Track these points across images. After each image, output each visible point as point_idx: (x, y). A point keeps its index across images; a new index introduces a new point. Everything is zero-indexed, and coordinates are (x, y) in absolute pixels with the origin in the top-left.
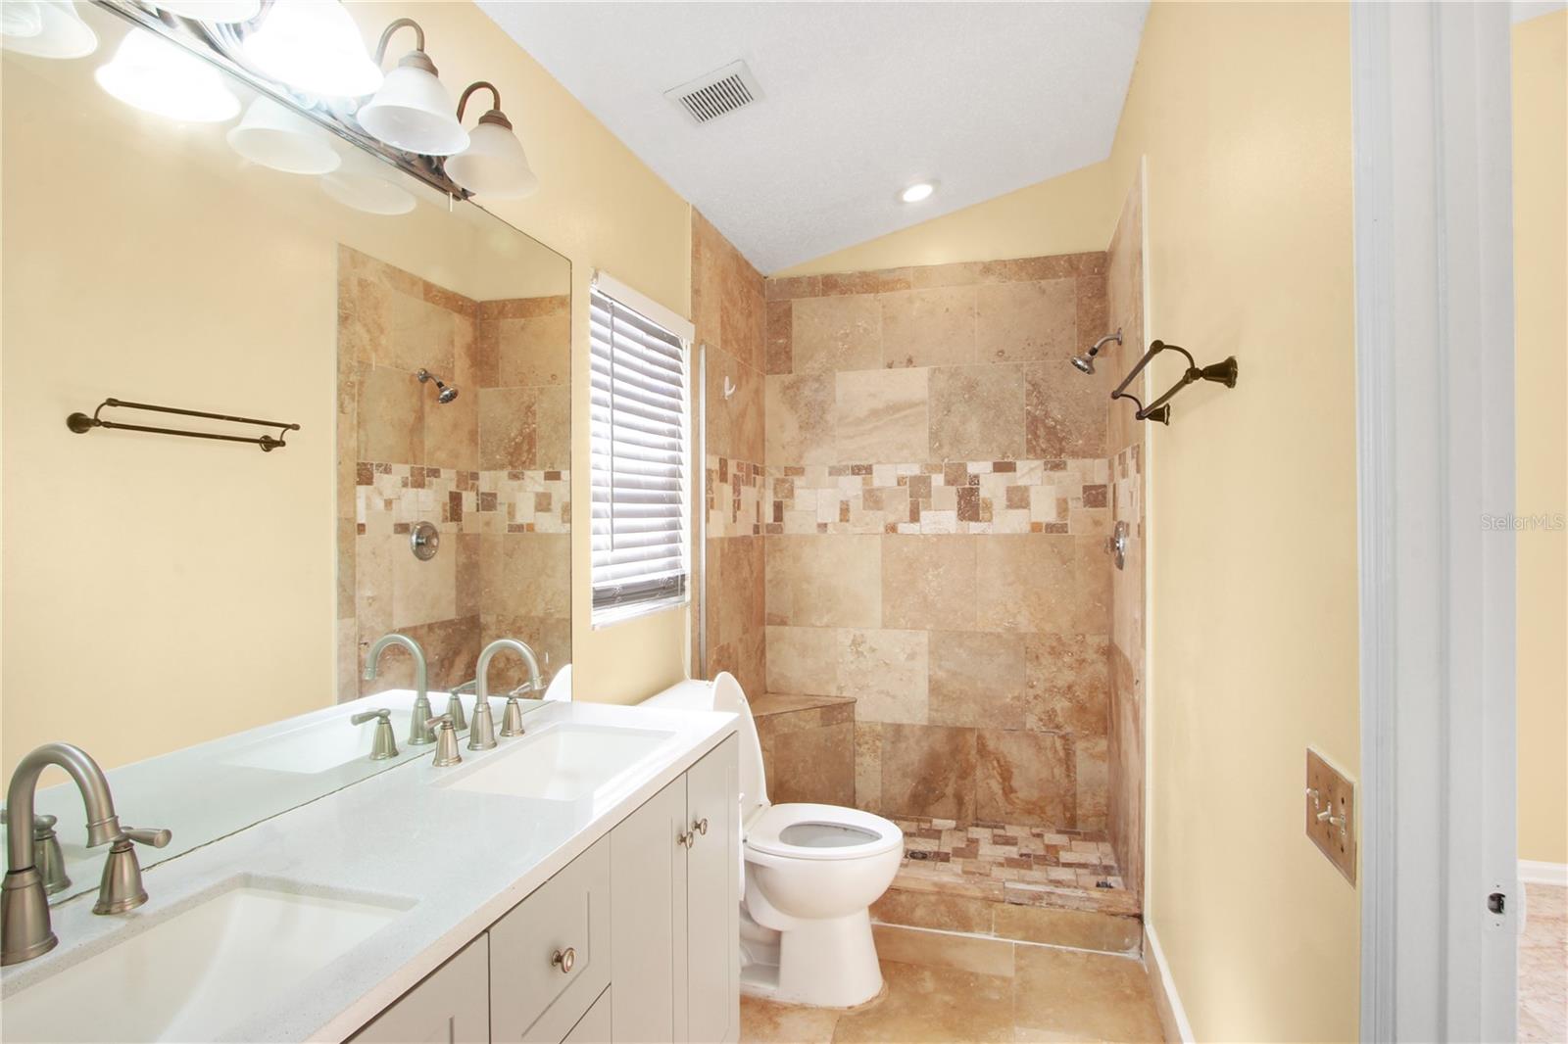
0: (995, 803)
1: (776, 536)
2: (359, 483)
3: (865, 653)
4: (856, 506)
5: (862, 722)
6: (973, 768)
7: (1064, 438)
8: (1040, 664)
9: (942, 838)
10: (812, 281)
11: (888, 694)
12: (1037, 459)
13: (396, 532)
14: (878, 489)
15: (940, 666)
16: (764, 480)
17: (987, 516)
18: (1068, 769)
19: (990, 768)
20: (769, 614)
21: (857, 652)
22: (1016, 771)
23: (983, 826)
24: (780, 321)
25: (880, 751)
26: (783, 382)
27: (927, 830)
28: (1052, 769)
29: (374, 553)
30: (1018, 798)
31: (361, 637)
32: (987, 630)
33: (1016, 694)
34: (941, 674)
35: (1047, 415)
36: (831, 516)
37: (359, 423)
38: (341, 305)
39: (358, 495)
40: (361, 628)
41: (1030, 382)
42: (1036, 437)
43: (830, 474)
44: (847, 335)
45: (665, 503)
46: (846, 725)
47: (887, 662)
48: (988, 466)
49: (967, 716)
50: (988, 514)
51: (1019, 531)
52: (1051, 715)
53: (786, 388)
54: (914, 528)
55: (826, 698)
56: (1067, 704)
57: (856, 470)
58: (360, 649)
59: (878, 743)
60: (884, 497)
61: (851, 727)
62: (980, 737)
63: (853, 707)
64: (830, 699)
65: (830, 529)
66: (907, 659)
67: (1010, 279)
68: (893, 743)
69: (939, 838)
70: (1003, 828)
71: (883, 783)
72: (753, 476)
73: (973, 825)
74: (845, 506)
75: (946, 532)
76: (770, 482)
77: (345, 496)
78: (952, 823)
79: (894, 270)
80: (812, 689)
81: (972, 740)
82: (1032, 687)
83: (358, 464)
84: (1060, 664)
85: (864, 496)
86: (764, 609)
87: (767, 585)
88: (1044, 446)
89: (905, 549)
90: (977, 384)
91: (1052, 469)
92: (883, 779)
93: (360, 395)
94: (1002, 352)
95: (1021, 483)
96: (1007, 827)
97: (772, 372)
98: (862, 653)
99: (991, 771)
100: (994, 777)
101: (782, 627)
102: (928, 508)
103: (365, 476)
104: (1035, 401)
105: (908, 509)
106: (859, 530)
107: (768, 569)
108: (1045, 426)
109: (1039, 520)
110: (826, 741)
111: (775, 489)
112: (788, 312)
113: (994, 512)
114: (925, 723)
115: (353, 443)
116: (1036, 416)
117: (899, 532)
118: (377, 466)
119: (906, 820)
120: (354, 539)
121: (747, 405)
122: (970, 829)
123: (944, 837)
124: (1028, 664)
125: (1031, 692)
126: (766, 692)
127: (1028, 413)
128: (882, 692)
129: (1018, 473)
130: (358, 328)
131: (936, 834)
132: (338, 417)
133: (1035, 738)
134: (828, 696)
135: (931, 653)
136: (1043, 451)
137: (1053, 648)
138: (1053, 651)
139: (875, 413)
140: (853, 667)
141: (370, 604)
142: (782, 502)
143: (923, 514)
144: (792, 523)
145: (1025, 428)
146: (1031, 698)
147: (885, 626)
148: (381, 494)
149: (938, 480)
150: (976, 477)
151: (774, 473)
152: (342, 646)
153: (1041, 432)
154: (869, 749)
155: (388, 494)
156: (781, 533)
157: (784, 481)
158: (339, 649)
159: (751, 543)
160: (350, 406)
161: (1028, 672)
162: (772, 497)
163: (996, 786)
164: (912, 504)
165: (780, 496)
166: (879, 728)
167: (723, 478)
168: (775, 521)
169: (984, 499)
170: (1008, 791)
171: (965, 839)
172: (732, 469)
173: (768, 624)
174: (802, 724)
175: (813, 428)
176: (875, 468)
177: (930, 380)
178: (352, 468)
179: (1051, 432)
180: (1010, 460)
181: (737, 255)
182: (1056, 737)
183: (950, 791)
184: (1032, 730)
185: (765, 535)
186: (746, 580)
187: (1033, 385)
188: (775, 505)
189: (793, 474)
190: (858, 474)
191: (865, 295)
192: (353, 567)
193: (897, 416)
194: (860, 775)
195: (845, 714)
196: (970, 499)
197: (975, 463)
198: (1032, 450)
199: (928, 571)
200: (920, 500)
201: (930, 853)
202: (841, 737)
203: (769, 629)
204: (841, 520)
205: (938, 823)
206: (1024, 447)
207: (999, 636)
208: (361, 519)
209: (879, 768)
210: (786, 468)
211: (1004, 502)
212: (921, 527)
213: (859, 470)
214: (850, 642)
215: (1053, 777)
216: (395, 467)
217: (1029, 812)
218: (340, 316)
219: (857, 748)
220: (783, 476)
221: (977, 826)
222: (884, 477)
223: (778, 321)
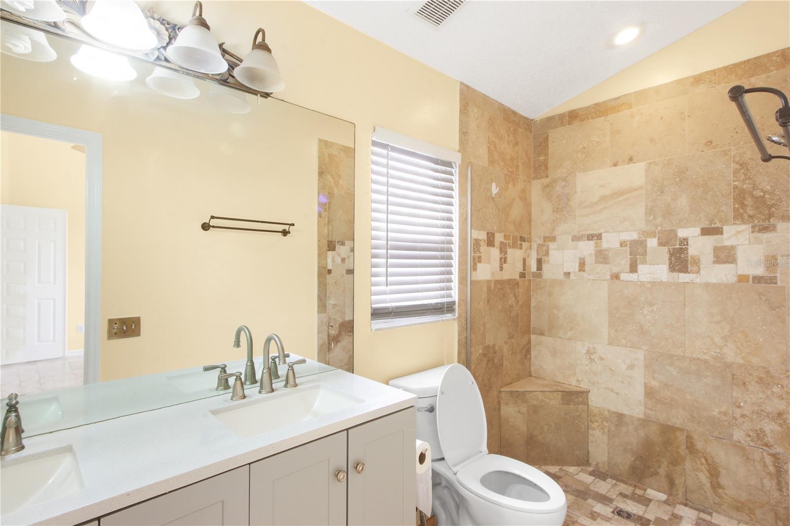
0: (703, 492)
1: (538, 280)
2: (328, 250)
3: (596, 360)
4: (590, 261)
5: (594, 407)
6: (684, 459)
7: (773, 205)
8: (748, 390)
9: (650, 506)
10: (561, 117)
11: (612, 391)
12: (744, 223)
13: (347, 273)
14: (605, 250)
15: (653, 378)
16: (531, 245)
17: (695, 268)
18: (779, 483)
19: (699, 463)
20: (533, 328)
21: (590, 358)
22: (723, 472)
23: (691, 507)
24: (542, 145)
25: (606, 429)
26: (543, 184)
27: (640, 496)
28: (762, 479)
29: (336, 283)
30: (726, 494)
31: (329, 323)
32: (695, 356)
33: (723, 409)
34: (654, 383)
35: (755, 187)
36: (573, 267)
37: (328, 222)
38: (320, 167)
39: (328, 256)
40: (330, 318)
41: (737, 163)
42: (743, 205)
43: (573, 240)
44: (584, 148)
45: (438, 259)
46: (581, 407)
47: (612, 368)
48: (697, 231)
49: (678, 418)
50: (696, 268)
51: (725, 281)
52: (760, 435)
53: (545, 187)
54: (633, 277)
55: (568, 386)
56: (776, 427)
57: (590, 237)
58: (328, 328)
59: (606, 424)
60: (610, 255)
61: (586, 408)
62: (689, 438)
63: (587, 395)
64: (570, 387)
65: (572, 276)
66: (627, 368)
67: (719, 83)
68: (616, 426)
69: (647, 506)
70: (710, 514)
71: (609, 453)
72: (520, 242)
73: (682, 503)
74: (582, 262)
75: (659, 280)
76: (534, 246)
77: (321, 256)
78: (663, 497)
79: (619, 98)
80: (560, 378)
81: (682, 437)
82: (739, 407)
83: (328, 241)
84: (769, 393)
85: (596, 254)
86: (530, 324)
87: (532, 310)
88: (751, 213)
89: (626, 292)
90: (687, 170)
91: (760, 231)
92: (608, 449)
93: (329, 208)
94: (711, 142)
95: (728, 243)
96: (714, 514)
97: (536, 178)
98: (594, 360)
99: (699, 466)
100: (702, 471)
101: (541, 337)
102: (644, 262)
103: (331, 247)
104: (743, 177)
105: (628, 263)
106: (592, 277)
107: (533, 300)
108: (752, 196)
109: (745, 273)
110: (565, 414)
111: (537, 250)
112: (546, 140)
113: (702, 266)
114: (642, 416)
115: (326, 231)
116: (743, 190)
117: (621, 279)
118: (338, 242)
119: (626, 484)
120: (326, 276)
121: (514, 200)
122: (678, 506)
123: (652, 506)
124: (734, 387)
125: (738, 412)
126: (531, 376)
127: (735, 187)
128: (608, 389)
129: (725, 236)
130: (329, 177)
131: (646, 501)
132: (318, 219)
133: (743, 449)
134: (570, 385)
135: (646, 367)
136: (751, 217)
137: (761, 379)
138: (760, 381)
139: (604, 198)
140: (587, 368)
141: (334, 308)
142: (541, 258)
143: (640, 267)
144: (548, 272)
145: (732, 200)
146: (738, 416)
147: (610, 344)
148: (339, 255)
149: (652, 243)
150: (686, 239)
151: (537, 241)
152: (319, 326)
153: (749, 201)
154: (598, 426)
155: (343, 255)
156: (541, 278)
157: (543, 245)
158: (318, 328)
159: (517, 284)
160: (324, 214)
161: (735, 394)
162: (536, 255)
163: (704, 478)
164: (631, 260)
165: (540, 255)
166: (606, 413)
167: (490, 243)
168: (537, 270)
169: (692, 257)
170: (716, 486)
171: (670, 513)
172: (499, 238)
173: (533, 334)
174: (547, 400)
175: (562, 210)
176: (604, 235)
177: (646, 171)
178: (325, 243)
179: (760, 202)
180: (716, 226)
181: (504, 109)
182: (765, 454)
183: (662, 471)
184: (739, 442)
185: (532, 278)
186: (511, 306)
187: (741, 165)
188: (537, 260)
189: (549, 241)
190: (591, 240)
191: (598, 119)
192: (326, 290)
193: (620, 199)
194: (592, 442)
195: (580, 399)
196: (680, 257)
197: (684, 230)
198: (739, 217)
199: (644, 308)
200: (638, 257)
201: (635, 515)
202: (577, 414)
203: (533, 337)
204: (579, 271)
205: (651, 493)
206: (731, 214)
207: (706, 362)
208: (330, 267)
209: (606, 441)
210: (544, 237)
211: (711, 257)
212: (638, 276)
213: (593, 237)
214: (586, 351)
215: (763, 486)
216: (347, 242)
217: (738, 509)
218: (319, 173)
219: (590, 423)
220: (542, 242)
221: (686, 505)
222: (611, 241)
223: (540, 146)
